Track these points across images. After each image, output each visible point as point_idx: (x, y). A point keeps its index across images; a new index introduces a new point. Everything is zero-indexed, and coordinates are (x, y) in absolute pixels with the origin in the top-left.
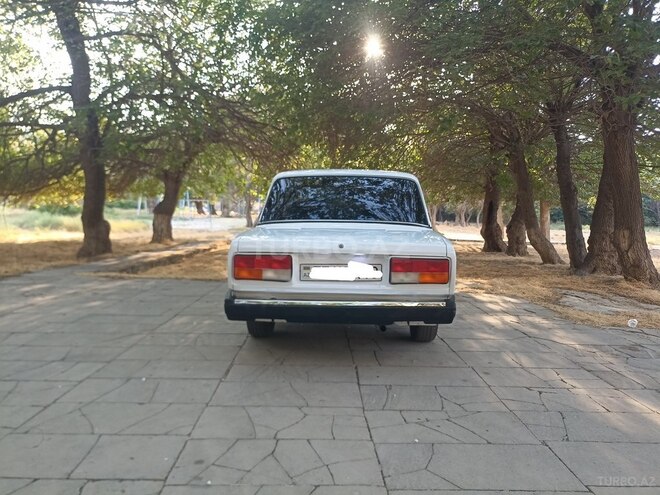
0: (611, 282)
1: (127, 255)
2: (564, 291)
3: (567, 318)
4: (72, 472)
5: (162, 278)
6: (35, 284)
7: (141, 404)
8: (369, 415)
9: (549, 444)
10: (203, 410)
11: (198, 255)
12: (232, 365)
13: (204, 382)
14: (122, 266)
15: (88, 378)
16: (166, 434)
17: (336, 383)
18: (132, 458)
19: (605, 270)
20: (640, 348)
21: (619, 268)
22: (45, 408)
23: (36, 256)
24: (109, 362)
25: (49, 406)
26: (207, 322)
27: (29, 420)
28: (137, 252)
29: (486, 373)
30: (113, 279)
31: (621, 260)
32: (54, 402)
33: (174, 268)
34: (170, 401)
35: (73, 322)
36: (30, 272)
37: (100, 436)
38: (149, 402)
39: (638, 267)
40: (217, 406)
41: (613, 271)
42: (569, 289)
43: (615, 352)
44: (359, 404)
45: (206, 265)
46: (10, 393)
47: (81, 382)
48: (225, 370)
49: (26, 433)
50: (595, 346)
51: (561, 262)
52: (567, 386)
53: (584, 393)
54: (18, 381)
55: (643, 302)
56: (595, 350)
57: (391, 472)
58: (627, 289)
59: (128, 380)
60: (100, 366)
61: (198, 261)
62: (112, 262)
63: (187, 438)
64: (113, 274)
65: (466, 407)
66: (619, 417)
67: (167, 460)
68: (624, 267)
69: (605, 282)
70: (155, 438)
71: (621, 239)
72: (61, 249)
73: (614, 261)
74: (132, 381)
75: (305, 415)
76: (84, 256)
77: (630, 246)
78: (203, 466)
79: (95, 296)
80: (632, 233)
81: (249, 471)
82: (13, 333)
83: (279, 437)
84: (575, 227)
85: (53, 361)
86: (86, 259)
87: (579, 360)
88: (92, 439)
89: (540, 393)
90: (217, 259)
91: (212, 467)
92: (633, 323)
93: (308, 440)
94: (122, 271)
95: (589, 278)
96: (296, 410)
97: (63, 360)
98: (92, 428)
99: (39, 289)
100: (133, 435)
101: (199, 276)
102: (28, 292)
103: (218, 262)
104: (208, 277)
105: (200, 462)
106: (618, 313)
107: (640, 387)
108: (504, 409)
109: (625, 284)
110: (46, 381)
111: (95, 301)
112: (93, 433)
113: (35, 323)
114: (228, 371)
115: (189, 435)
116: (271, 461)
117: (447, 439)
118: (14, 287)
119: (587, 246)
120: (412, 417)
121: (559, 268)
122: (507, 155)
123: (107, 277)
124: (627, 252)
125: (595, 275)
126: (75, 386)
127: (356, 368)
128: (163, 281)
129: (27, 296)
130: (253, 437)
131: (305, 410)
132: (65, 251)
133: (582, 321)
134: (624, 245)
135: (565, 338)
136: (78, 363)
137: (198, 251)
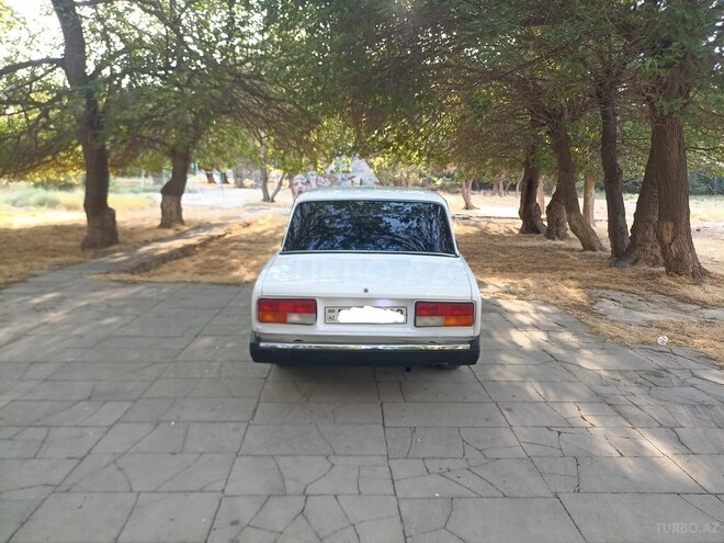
0: (652, 276)
1: (136, 248)
2: (601, 292)
3: (597, 333)
4: (119, 535)
5: (177, 282)
6: (43, 293)
7: (174, 454)
8: (394, 464)
9: (560, 496)
10: (234, 460)
11: (212, 244)
12: (258, 402)
13: (232, 425)
14: (131, 264)
15: (117, 422)
16: (201, 491)
17: (362, 424)
18: (172, 520)
19: (647, 261)
20: (665, 374)
21: (661, 260)
22: (81, 460)
23: (37, 249)
24: (135, 401)
25: (84, 457)
26: (229, 345)
27: (68, 476)
28: (147, 243)
29: (509, 410)
30: (125, 283)
31: (663, 253)
32: (89, 453)
33: (187, 263)
34: (201, 450)
35: (91, 348)
36: (35, 276)
37: (139, 493)
38: (181, 452)
39: (681, 260)
40: (247, 455)
41: (655, 263)
42: (607, 288)
43: (639, 380)
44: (384, 451)
45: (222, 258)
46: (44, 442)
47: (110, 427)
48: (251, 409)
49: (68, 491)
50: (620, 371)
51: (602, 249)
52: (587, 424)
53: (602, 433)
54: (49, 427)
55: (683, 301)
56: (619, 377)
57: (413, 531)
58: (667, 285)
59: (158, 424)
60: (127, 406)
61: (213, 253)
62: (120, 257)
63: (221, 495)
64: (125, 277)
65: (487, 453)
66: (630, 462)
67: (205, 521)
68: (667, 261)
69: (645, 276)
70: (191, 496)
71: (665, 231)
72: (63, 239)
73: (658, 252)
74: (162, 425)
75: (333, 465)
76: (90, 247)
77: (673, 239)
78: (239, 527)
79: (110, 308)
80: (676, 225)
81: (281, 533)
82: (32, 363)
83: (308, 492)
84: (618, 213)
85: (80, 401)
86: (91, 253)
87: (603, 390)
88: (131, 498)
89: (560, 433)
90: (233, 249)
91: (248, 529)
92: (663, 339)
93: (336, 496)
94: (132, 271)
95: (629, 271)
96: (323, 459)
97: (89, 398)
98: (130, 484)
99: (51, 300)
100: (170, 492)
101: (216, 279)
102: (38, 304)
103: (233, 252)
104: (226, 278)
105: (235, 523)
106: (650, 324)
107: (657, 424)
108: (523, 455)
109: (665, 279)
110: (76, 426)
111: (110, 317)
112: (131, 491)
113: (53, 349)
114: (255, 410)
115: (223, 491)
116: (301, 521)
117: (466, 492)
118: (23, 298)
119: (630, 234)
120: (434, 466)
121: (600, 257)
122: (548, 133)
123: (118, 281)
124: (670, 245)
125: (636, 267)
126: (106, 432)
127: (382, 405)
128: (178, 286)
129: (38, 311)
130: (284, 494)
131: (333, 459)
132: (69, 240)
133: (612, 338)
134: (667, 238)
135: (592, 362)
136: (105, 402)
137: (212, 239)
